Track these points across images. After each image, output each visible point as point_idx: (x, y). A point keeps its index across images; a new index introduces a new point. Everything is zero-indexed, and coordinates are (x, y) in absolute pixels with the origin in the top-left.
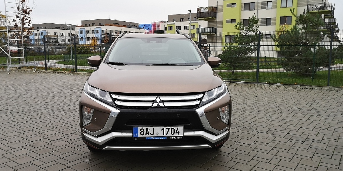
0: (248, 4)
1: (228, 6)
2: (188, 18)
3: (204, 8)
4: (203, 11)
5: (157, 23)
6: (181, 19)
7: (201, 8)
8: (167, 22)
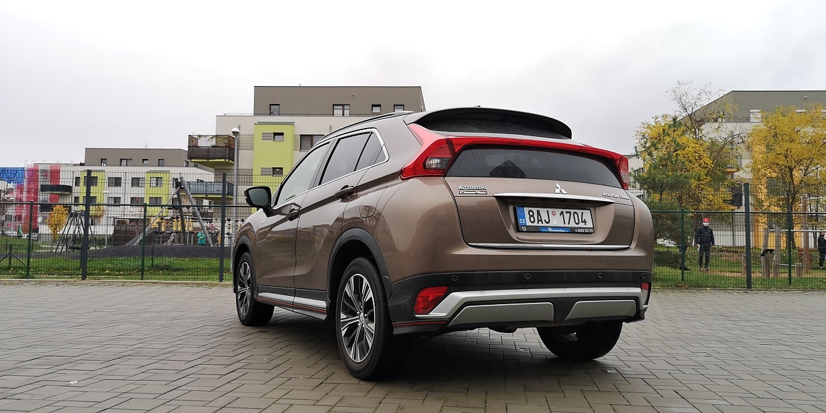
0: (310, 138)
1: (265, 137)
2: (144, 160)
3: (208, 138)
4: (202, 143)
5: (40, 168)
6: (121, 160)
7: (200, 136)
8: (81, 164)
